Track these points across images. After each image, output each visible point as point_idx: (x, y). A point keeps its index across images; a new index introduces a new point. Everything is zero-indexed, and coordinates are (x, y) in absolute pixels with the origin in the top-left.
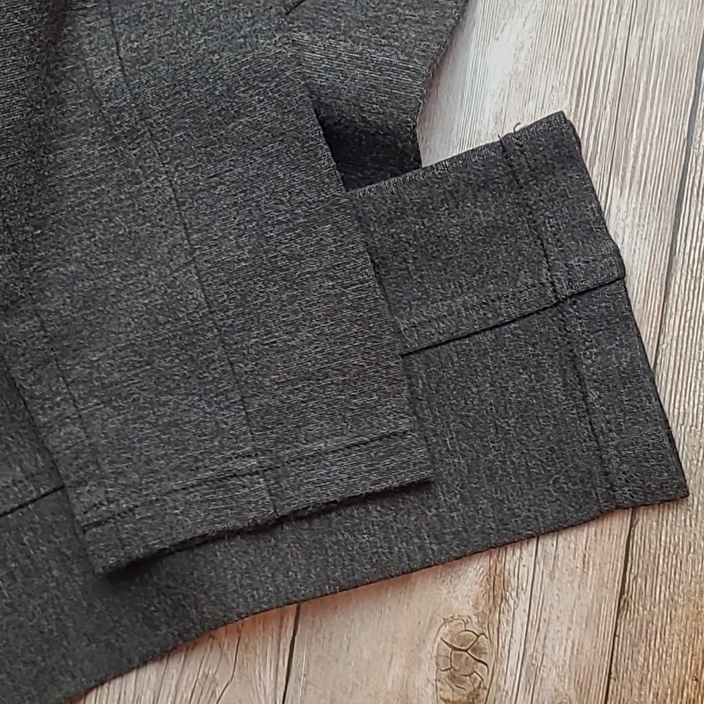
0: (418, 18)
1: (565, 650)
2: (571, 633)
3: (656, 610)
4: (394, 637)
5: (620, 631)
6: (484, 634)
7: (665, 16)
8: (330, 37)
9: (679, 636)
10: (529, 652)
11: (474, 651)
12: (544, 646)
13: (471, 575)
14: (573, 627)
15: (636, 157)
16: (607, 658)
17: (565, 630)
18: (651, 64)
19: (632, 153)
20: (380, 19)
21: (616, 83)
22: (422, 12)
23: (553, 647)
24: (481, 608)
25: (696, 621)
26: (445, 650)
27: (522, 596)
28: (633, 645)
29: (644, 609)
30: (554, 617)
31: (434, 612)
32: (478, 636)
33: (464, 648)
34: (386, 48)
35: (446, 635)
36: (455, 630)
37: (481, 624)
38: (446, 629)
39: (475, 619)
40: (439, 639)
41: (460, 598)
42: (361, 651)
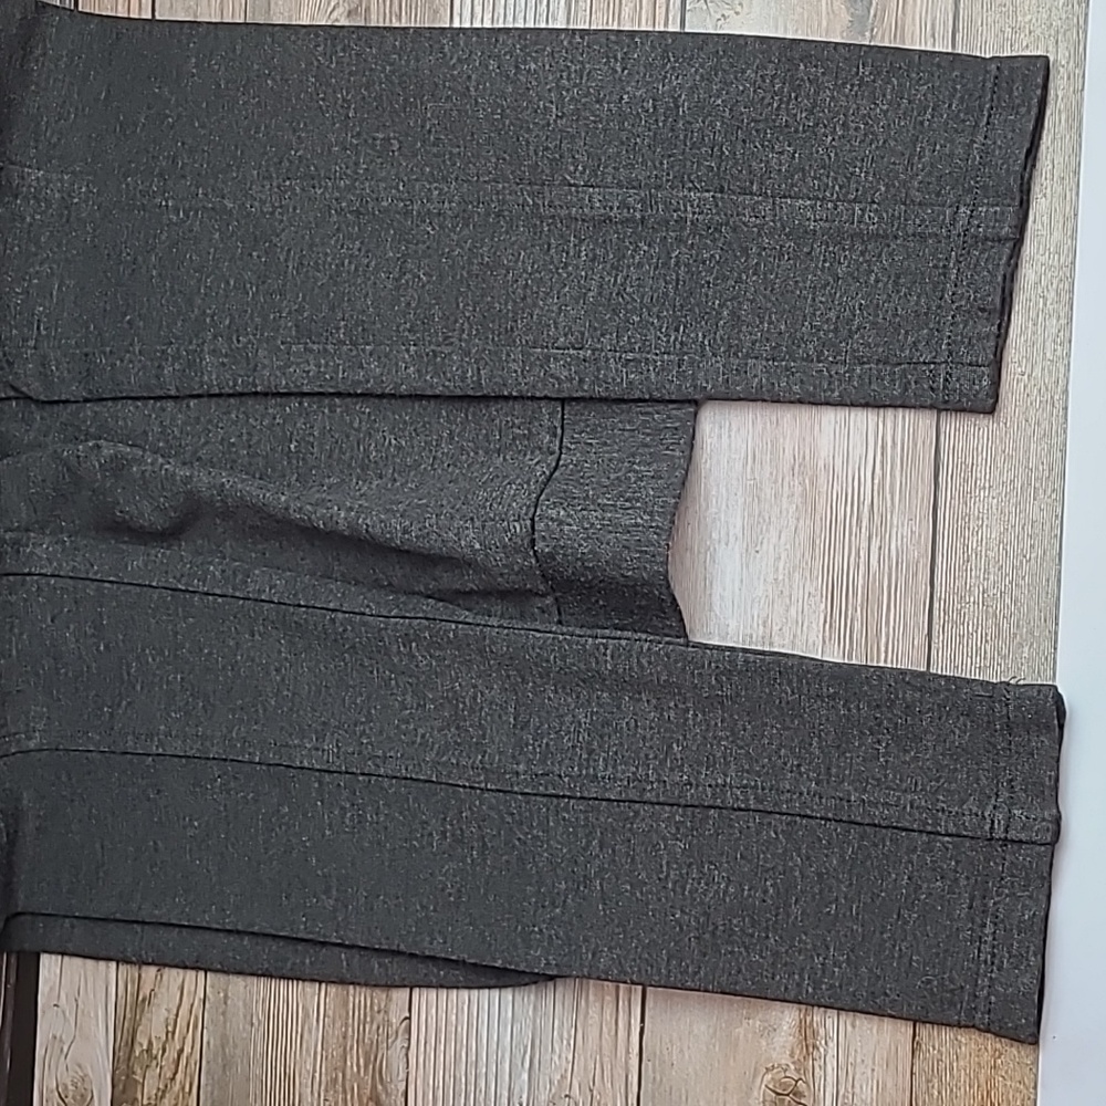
0: (652, 474)
1: (872, 1089)
2: (875, 1073)
3: (944, 1049)
4: (725, 1087)
5: (916, 1069)
6: (801, 1079)
7: (898, 527)
8: (582, 509)
9: (965, 1070)
10: (841, 1093)
11: (794, 1095)
12: (853, 1086)
13: (785, 1028)
14: (876, 1069)
15: (886, 652)
16: (908, 1094)
17: (870, 1072)
18: (890, 569)
19: (883, 649)
20: (621, 481)
21: (863, 588)
22: (655, 466)
23: (861, 1087)
24: (796, 1057)
25: (978, 1056)
26: (770, 1095)
27: (830, 1044)
28: (928, 1081)
29: (934, 1049)
30: (859, 1060)
31: (757, 1063)
32: (797, 1082)
33: (786, 1092)
34: (630, 511)
35: (769, 1082)
36: (777, 1077)
37: (797, 1070)
38: (769, 1076)
39: (792, 1067)
40: (763, 1086)
41: (778, 1048)
42: (698, 1101)
